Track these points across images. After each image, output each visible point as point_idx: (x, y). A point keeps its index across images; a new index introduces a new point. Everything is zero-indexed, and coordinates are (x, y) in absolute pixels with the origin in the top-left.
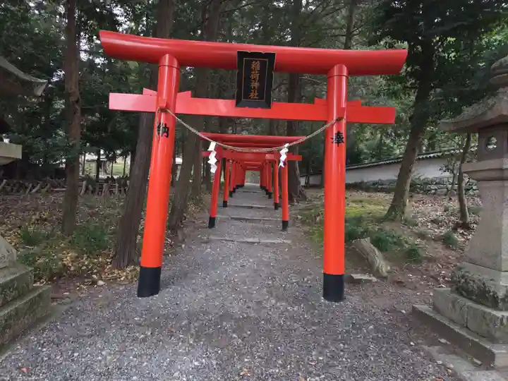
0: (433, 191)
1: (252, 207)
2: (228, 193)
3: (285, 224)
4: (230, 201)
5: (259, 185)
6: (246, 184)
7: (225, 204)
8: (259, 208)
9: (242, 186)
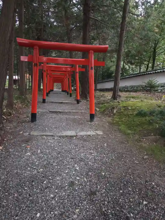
0: (160, 91)
1: (62, 103)
2: (46, 94)
3: (92, 117)
4: (47, 99)
5: (61, 90)
6: (54, 90)
7: (44, 101)
8: (67, 103)
9: (53, 90)
